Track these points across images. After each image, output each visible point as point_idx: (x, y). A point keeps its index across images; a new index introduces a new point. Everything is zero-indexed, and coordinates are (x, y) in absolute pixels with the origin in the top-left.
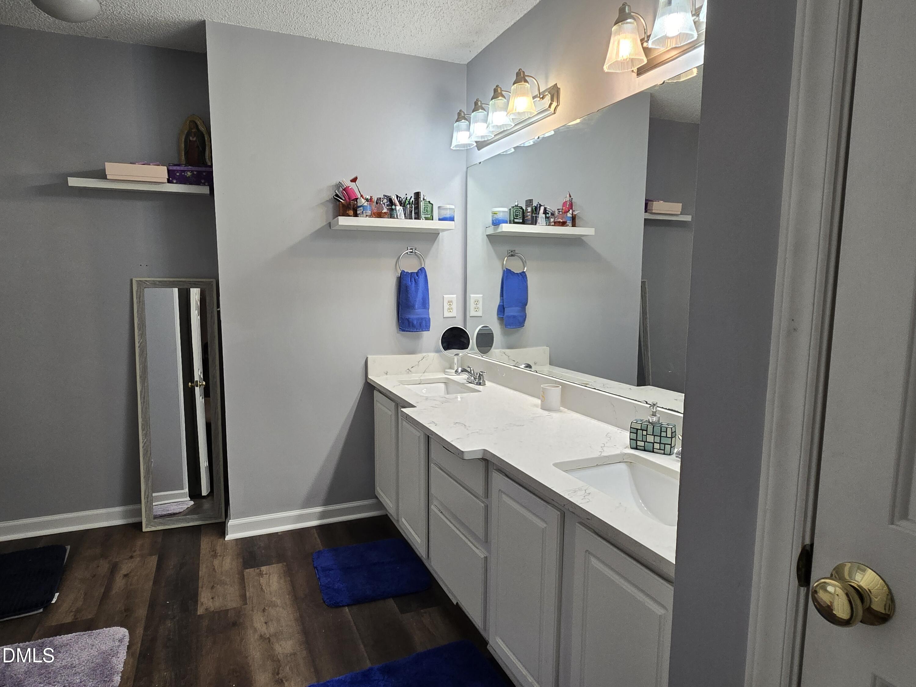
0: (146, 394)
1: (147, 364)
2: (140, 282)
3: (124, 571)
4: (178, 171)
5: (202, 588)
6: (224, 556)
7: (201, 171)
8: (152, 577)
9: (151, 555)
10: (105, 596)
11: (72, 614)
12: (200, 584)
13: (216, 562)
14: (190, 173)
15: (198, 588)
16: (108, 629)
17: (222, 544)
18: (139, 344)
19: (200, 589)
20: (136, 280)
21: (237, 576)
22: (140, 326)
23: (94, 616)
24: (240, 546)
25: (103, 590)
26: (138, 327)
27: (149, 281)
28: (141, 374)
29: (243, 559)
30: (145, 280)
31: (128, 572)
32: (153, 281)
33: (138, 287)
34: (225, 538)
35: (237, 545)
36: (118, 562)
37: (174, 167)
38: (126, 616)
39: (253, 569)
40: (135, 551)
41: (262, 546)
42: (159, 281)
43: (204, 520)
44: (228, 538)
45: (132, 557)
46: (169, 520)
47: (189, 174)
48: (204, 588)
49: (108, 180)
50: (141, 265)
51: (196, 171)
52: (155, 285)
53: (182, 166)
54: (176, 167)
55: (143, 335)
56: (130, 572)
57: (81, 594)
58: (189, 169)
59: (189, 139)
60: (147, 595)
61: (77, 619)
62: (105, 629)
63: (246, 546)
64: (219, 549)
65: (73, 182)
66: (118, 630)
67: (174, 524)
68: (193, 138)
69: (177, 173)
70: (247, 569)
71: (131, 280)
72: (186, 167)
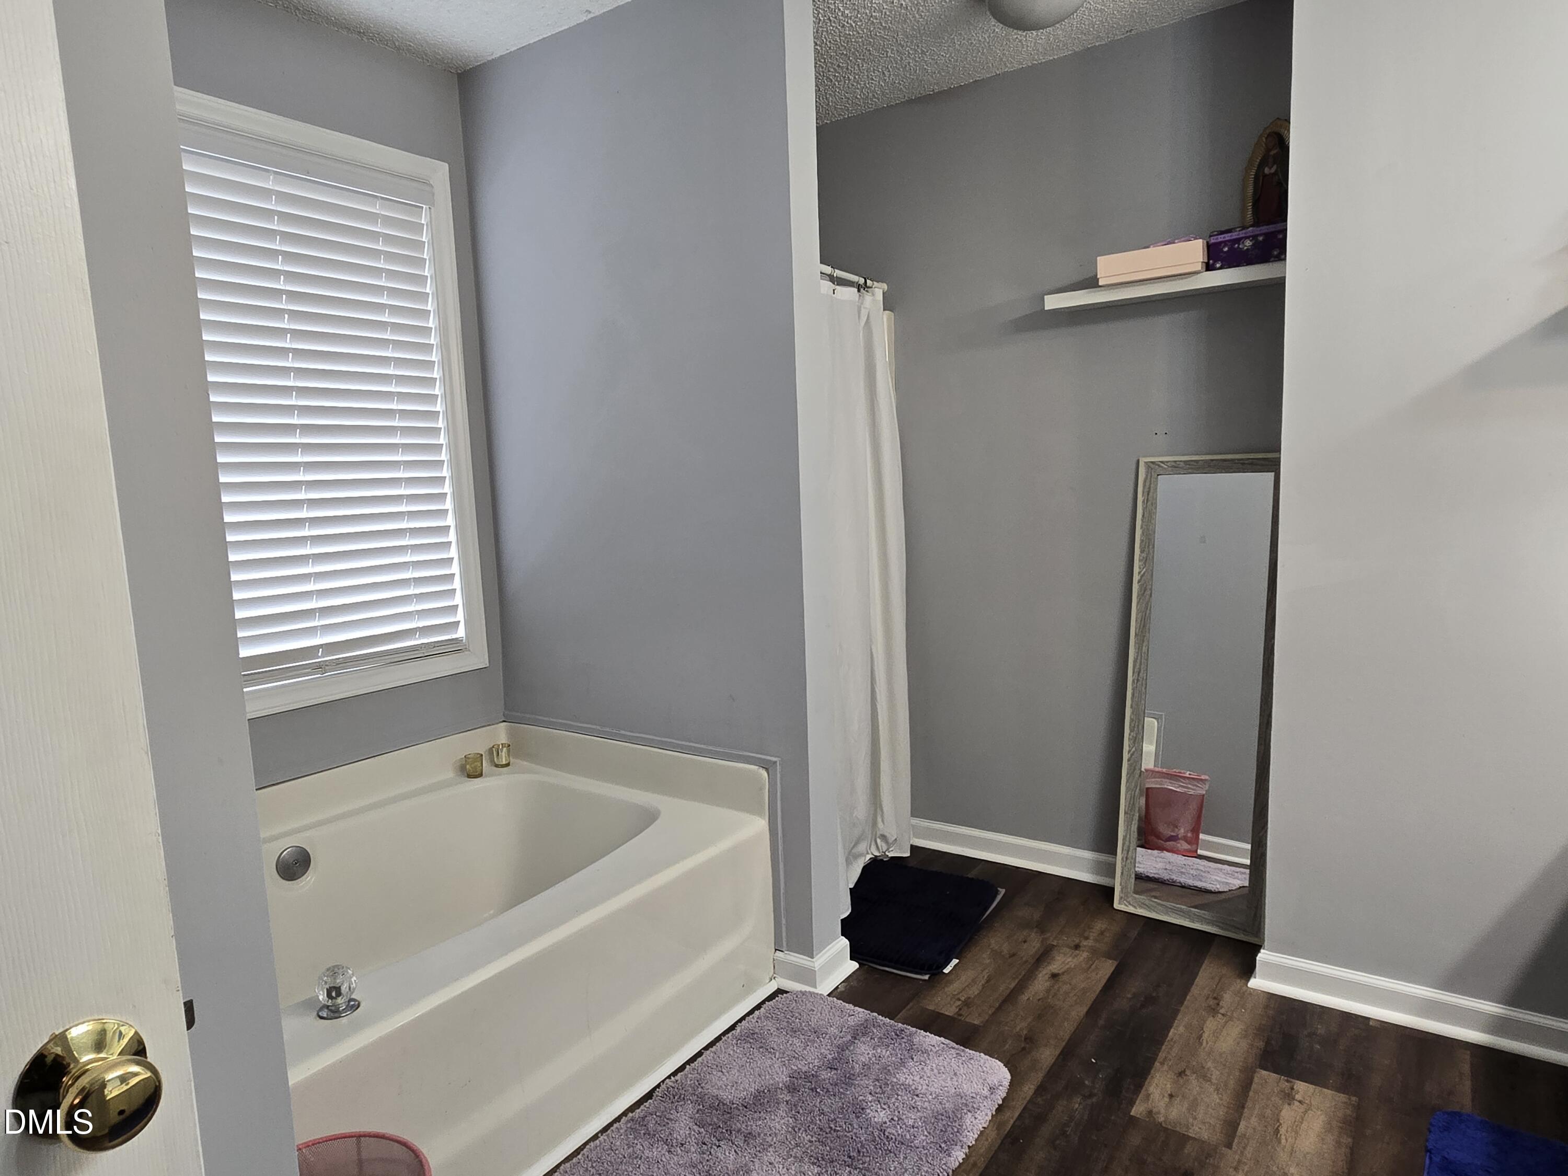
0: (1142, 666)
1: (1150, 614)
2: (1152, 466)
3: (1054, 967)
4: (1225, 243)
5: (1162, 1064)
6: (1231, 1018)
7: (1272, 233)
8: (1092, 996)
9: (1109, 956)
10: (1011, 997)
11: (959, 1003)
12: (1162, 1055)
13: (1211, 1024)
14: (1251, 241)
15: (1155, 1060)
16: (987, 1057)
17: (1239, 992)
18: (1139, 578)
19: (1157, 1064)
20: (1145, 462)
21: (1237, 1074)
22: (1144, 543)
23: (981, 1024)
24: (1271, 1012)
25: (1013, 985)
26: (1140, 546)
27: (1167, 462)
28: (1137, 630)
29: (1268, 1043)
30: (1161, 460)
31: (1060, 972)
32: (1175, 461)
33: (1147, 473)
34: (1248, 981)
35: (1267, 1007)
36: (1054, 945)
37: (1219, 236)
38: (1024, 1049)
39: (1279, 1076)
40: (1087, 938)
41: (1319, 1032)
42: (1185, 462)
43: (1222, 929)
44: (1255, 983)
45: (1077, 947)
46: (1159, 904)
47: (1248, 243)
48: (1165, 1067)
49: (1102, 288)
50: (1156, 434)
51: (1261, 235)
52: (1176, 468)
53: (1236, 231)
54: (1222, 236)
55: (1147, 560)
56: (1063, 973)
57: (984, 977)
58: (1247, 235)
59: (1264, 169)
60: (1066, 1029)
61: (961, 1015)
62: (982, 1054)
63: (1284, 1017)
64: (1228, 998)
65: (1053, 302)
66: (997, 1067)
67: (1167, 914)
68: (1270, 168)
69: (1224, 247)
70: (1265, 1070)
71: (1138, 462)
72: (1244, 231)
